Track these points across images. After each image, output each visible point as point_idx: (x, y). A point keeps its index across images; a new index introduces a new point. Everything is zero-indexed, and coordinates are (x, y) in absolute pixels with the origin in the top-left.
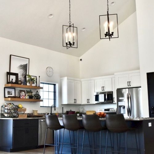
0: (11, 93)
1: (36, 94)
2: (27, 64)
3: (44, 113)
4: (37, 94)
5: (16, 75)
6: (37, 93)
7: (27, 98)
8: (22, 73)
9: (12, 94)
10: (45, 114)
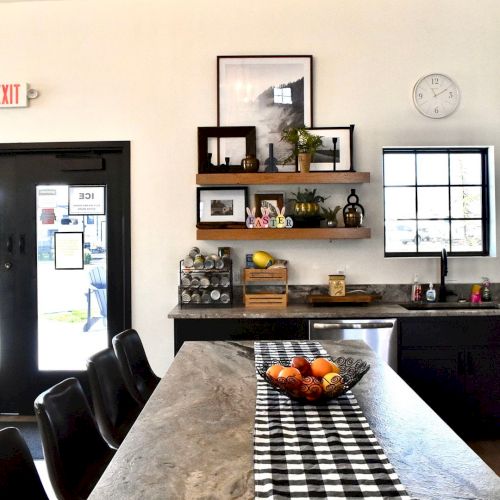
0: (227, 210)
1: (349, 204)
2: (301, 82)
3: (402, 286)
4: (353, 205)
5: (248, 133)
6: (353, 200)
7: (280, 226)
8: (278, 123)
9: (230, 213)
10: (410, 286)
